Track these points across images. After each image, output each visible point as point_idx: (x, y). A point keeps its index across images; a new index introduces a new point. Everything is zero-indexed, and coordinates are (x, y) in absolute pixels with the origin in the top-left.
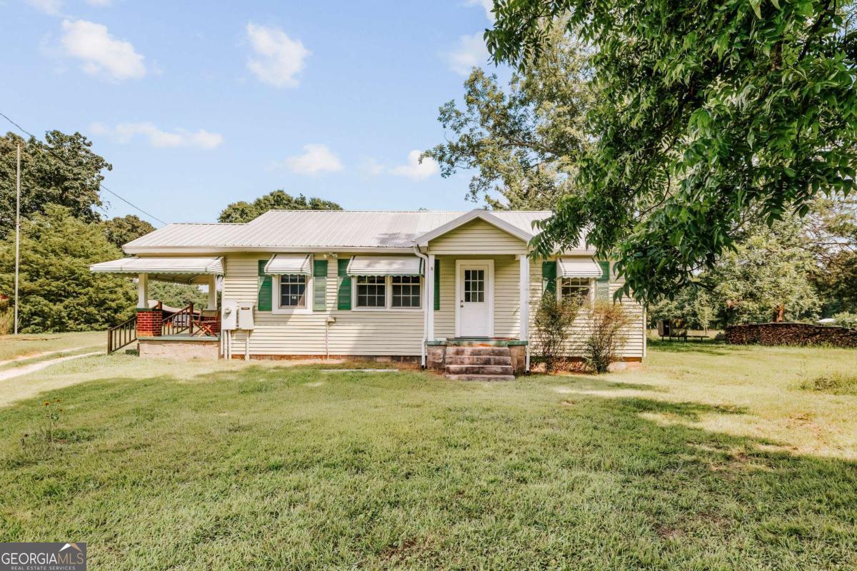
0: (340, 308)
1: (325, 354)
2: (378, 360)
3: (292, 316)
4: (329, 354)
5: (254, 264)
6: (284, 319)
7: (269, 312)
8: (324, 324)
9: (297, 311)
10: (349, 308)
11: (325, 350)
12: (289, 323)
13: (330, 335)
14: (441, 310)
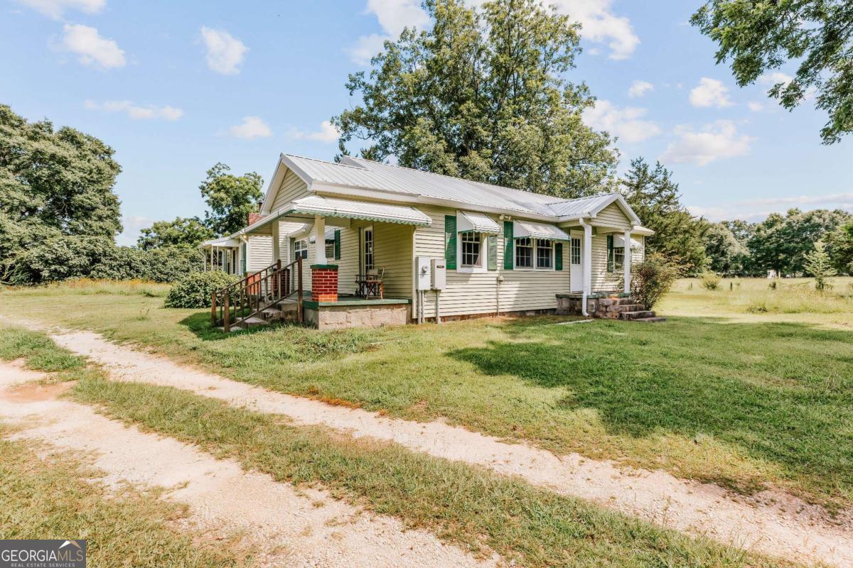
0: (506, 268)
1: (495, 311)
2: (528, 314)
3: (472, 275)
4: (500, 311)
5: (441, 218)
6: (466, 277)
7: (454, 271)
8: (495, 282)
9: (476, 270)
10: (511, 268)
11: (495, 307)
12: (470, 282)
13: (500, 293)
14: (563, 270)
